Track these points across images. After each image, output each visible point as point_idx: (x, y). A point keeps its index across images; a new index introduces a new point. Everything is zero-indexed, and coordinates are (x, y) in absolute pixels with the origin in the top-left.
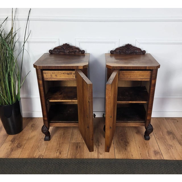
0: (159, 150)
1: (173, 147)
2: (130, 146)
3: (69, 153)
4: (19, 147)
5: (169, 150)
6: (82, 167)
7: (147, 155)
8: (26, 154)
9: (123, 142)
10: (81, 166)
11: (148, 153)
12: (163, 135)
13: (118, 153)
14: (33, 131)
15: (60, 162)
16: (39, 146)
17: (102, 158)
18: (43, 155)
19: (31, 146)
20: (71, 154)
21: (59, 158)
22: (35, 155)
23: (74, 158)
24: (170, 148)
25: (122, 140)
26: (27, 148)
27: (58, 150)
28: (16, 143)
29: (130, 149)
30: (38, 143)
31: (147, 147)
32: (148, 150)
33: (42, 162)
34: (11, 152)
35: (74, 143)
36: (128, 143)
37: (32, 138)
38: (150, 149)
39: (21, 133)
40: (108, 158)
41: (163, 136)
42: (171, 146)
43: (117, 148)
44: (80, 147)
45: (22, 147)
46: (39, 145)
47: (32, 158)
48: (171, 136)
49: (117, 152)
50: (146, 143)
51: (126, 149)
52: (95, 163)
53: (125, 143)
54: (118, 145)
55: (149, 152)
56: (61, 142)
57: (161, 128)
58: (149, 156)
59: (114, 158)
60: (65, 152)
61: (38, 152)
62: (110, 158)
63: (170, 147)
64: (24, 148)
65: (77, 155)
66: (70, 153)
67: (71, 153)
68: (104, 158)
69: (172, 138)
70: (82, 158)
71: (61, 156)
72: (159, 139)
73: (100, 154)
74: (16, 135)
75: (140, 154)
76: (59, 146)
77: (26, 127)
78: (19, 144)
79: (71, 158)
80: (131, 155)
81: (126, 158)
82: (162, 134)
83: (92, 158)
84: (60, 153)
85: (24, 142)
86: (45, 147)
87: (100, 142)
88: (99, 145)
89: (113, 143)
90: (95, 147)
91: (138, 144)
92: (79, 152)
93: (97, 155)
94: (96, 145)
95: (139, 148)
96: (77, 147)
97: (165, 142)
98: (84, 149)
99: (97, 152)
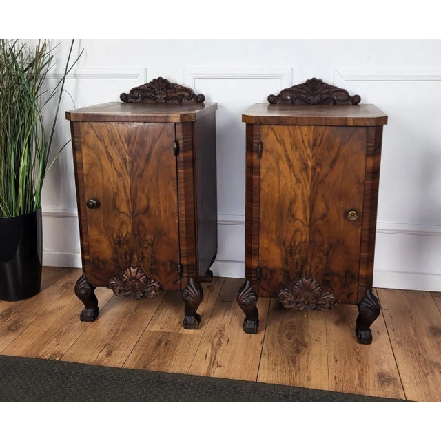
0: (396, 374)
2: (308, 354)
3: (133, 355)
4: (13, 331)
5: (426, 375)
6: (156, 392)
7: (356, 381)
8: (23, 348)
9: (291, 341)
10: (151, 392)
11: (360, 378)
12: (416, 335)
13: (269, 370)
14: (62, 296)
15: (99, 375)
16: (62, 331)
17: (218, 376)
18: (64, 352)
19: (45, 329)
20: (138, 358)
21: (103, 364)
22: (43, 351)
23: (141, 368)
24: (433, 372)
25: (289, 337)
26: (31, 334)
27: (106, 345)
28: (10, 321)
29: (307, 361)
30: (61, 325)
31: (359, 361)
32: (362, 370)
33: (53, 370)
35: (156, 332)
36: (306, 346)
37: (53, 312)
38: (367, 366)
39: (31, 300)
40: (236, 378)
41: (415, 338)
42: (437, 365)
43: (269, 354)
44: (166, 344)
45: (21, 330)
46: (65, 329)
47: (34, 357)
49: (266, 365)
50: (358, 350)
51: (294, 361)
52: (196, 387)
53: (297, 345)
54: (274, 347)
55: (362, 374)
56: (121, 328)
57: (412, 318)
58: (360, 385)
59: (254, 380)
60: (121, 352)
61: (56, 344)
62: (242, 379)
63: (431, 368)
64: (25, 332)
65: (152, 364)
66: (134, 356)
67: (137, 356)
68: (223, 377)
70: (164, 370)
71: (109, 361)
72: (400, 344)
73: (215, 366)
74: (19, 302)
75: (335, 377)
76: (115, 336)
77: (51, 287)
78: (16, 322)
79: (133, 368)
80: (306, 378)
81: (288, 384)
82: (412, 332)
83: (192, 373)
84: (109, 354)
85: (30, 320)
86: (77, 336)
87: (224, 336)
88: (220, 344)
89: (262, 343)
90: (207, 348)
91: (335, 350)
92: (159, 355)
93: (209, 367)
94: (213, 342)
95: (336, 361)
96: (159, 343)
97: (419, 354)
98: (175, 349)
99: (208, 360)
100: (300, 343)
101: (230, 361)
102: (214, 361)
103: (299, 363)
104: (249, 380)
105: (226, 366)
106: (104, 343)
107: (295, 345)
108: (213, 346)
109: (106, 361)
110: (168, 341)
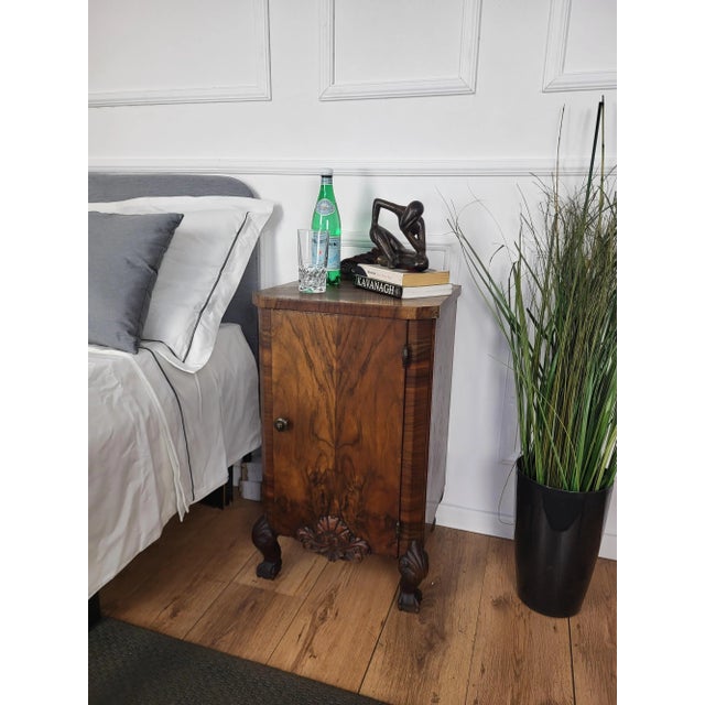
2: (444, 654)
3: (204, 621)
9: (425, 627)
10: (210, 688)
13: (381, 673)
17: (308, 675)
20: (210, 625)
21: (161, 629)
23: (207, 644)
25: (422, 619)
27: (174, 599)
29: (440, 666)
31: (517, 677)
32: (519, 694)
35: (245, 586)
36: (443, 638)
40: (331, 681)
43: (389, 645)
44: (253, 607)
49: (380, 662)
51: (421, 663)
53: (432, 635)
54: (397, 633)
59: (356, 689)
60: (190, 614)
62: (339, 684)
65: (224, 638)
67: (209, 623)
68: (313, 677)
71: (172, 624)
72: (584, 653)
73: (308, 654)
76: (191, 585)
79: (197, 642)
80: (431, 697)
84: (174, 615)
87: (334, 606)
88: (323, 619)
89: (383, 624)
90: (304, 622)
91: (484, 651)
92: (237, 626)
93: (299, 656)
94: (315, 612)
95: (483, 671)
96: (243, 606)
98: (261, 618)
99: (301, 643)
100: (437, 632)
101: (330, 649)
102: (308, 648)
103: (427, 668)
104: (348, 688)
105: (323, 657)
107: (428, 636)
108: (313, 620)
109: (166, 625)
110: (256, 603)
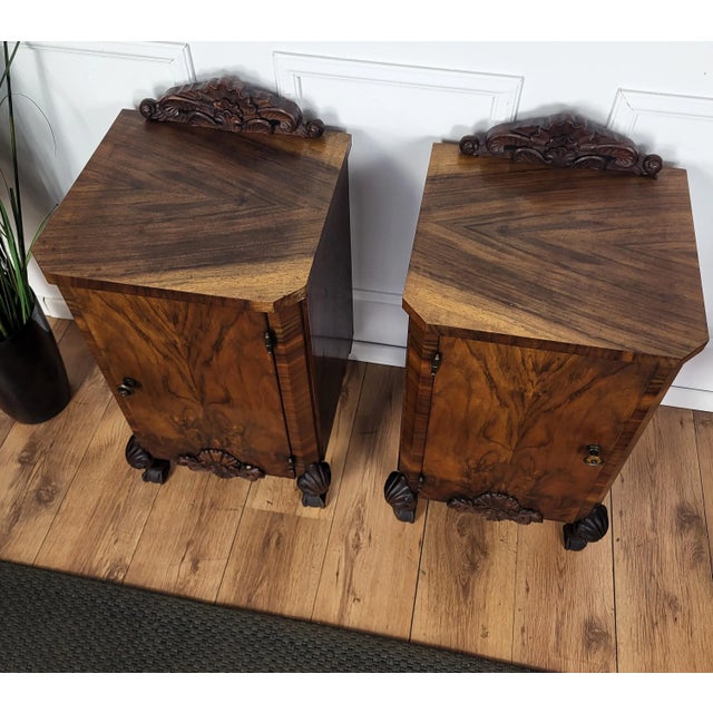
0: (611, 624)
1: (679, 614)
2: (488, 573)
3: (230, 571)
4: (46, 503)
5: (654, 625)
7: (552, 639)
8: (67, 549)
9: (464, 540)
12: (653, 529)
13: (429, 609)
16: (119, 506)
17: (356, 625)
18: (128, 561)
19: (92, 500)
20: (239, 576)
21: (187, 591)
23: (244, 602)
24: (664, 617)
25: (461, 532)
26: (74, 513)
27: (188, 544)
28: (36, 476)
29: (485, 591)
30: (117, 488)
31: (561, 591)
32: (563, 613)
34: (12, 526)
35: (261, 512)
36: (485, 553)
37: (99, 454)
38: (571, 605)
39: (60, 419)
40: (381, 629)
41: (652, 536)
42: (672, 603)
44: (278, 543)
45: (57, 501)
46: (122, 499)
47: (86, 573)
48: (690, 537)
50: (562, 565)
51: (466, 589)
53: (473, 552)
54: (438, 554)
55: (563, 623)
56: (208, 500)
57: (653, 482)
58: (557, 648)
59: (406, 635)
60: (213, 563)
61: (113, 541)
62: (389, 632)
63: (664, 609)
64: (63, 508)
65: (259, 591)
66: (233, 574)
67: (236, 573)
68: (362, 627)
69: (689, 555)
70: (278, 607)
71: (196, 582)
72: (626, 549)
73: (351, 598)
75: (523, 630)
76: (199, 520)
78: (46, 480)
79: (232, 599)
80: (481, 631)
82: (649, 520)
83: (318, 615)
84: (195, 567)
85: (67, 475)
86: (144, 519)
87: (365, 526)
88: (357, 547)
89: (421, 543)
90: (338, 554)
91: (527, 565)
92: (268, 571)
93: (342, 601)
94: (347, 539)
95: (528, 590)
96: (267, 542)
97: (652, 574)
98: (291, 556)
99: (341, 584)
100: (478, 545)
101: (373, 588)
102: (349, 587)
103: (473, 596)
104: (398, 635)
105: (367, 599)
106: (187, 538)
107: (469, 551)
108: (347, 550)
109: (192, 584)
110: (280, 535)
